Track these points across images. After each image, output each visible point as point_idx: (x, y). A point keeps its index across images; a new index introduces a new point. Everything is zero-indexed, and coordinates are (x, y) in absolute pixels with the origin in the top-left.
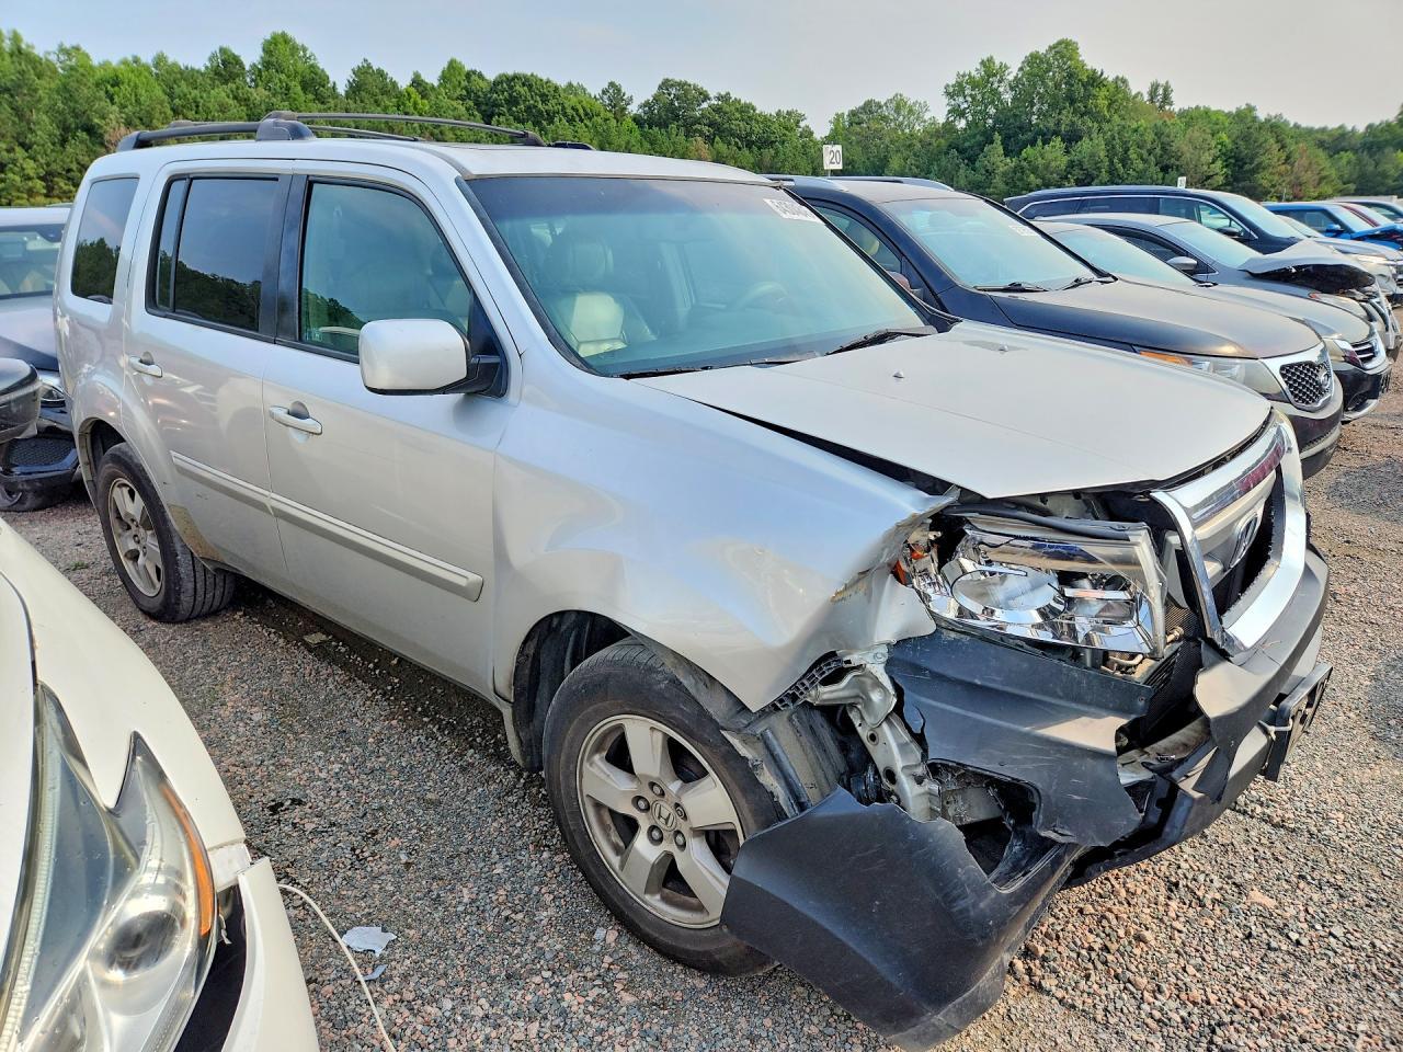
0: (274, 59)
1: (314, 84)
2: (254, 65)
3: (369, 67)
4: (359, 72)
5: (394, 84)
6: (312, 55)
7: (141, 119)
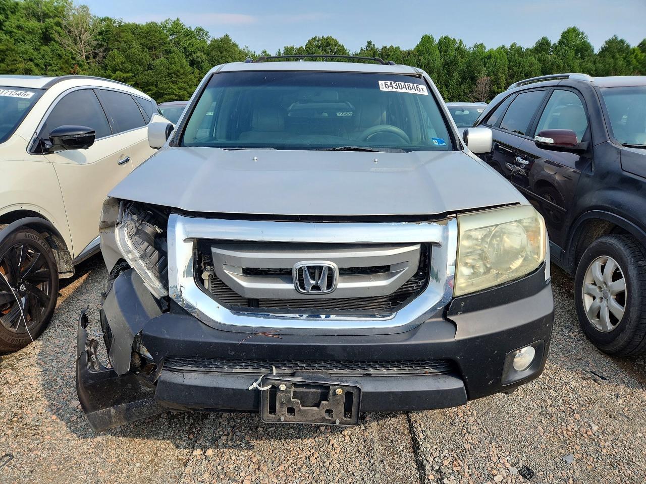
0: (565, 41)
1: (584, 49)
2: (555, 44)
3: (616, 39)
4: (610, 43)
5: (628, 46)
6: (586, 36)
7: (494, 73)
